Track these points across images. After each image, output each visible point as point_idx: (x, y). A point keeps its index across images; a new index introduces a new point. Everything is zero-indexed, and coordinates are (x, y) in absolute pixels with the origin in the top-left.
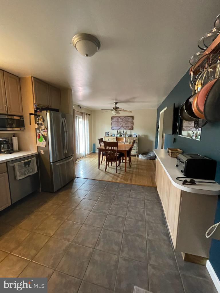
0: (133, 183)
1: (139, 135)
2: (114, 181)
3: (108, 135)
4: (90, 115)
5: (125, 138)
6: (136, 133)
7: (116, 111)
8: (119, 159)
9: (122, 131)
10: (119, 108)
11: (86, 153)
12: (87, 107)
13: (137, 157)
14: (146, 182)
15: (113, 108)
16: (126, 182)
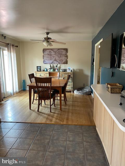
0: (70, 123)
1: (74, 69)
2: (48, 122)
3: (39, 70)
4: (17, 46)
5: (58, 73)
6: (71, 67)
7: (48, 42)
8: (53, 96)
9: (55, 65)
10: (51, 39)
11: (15, 91)
12: (14, 37)
13: (72, 93)
14: (83, 121)
15: (44, 39)
16: (62, 123)
